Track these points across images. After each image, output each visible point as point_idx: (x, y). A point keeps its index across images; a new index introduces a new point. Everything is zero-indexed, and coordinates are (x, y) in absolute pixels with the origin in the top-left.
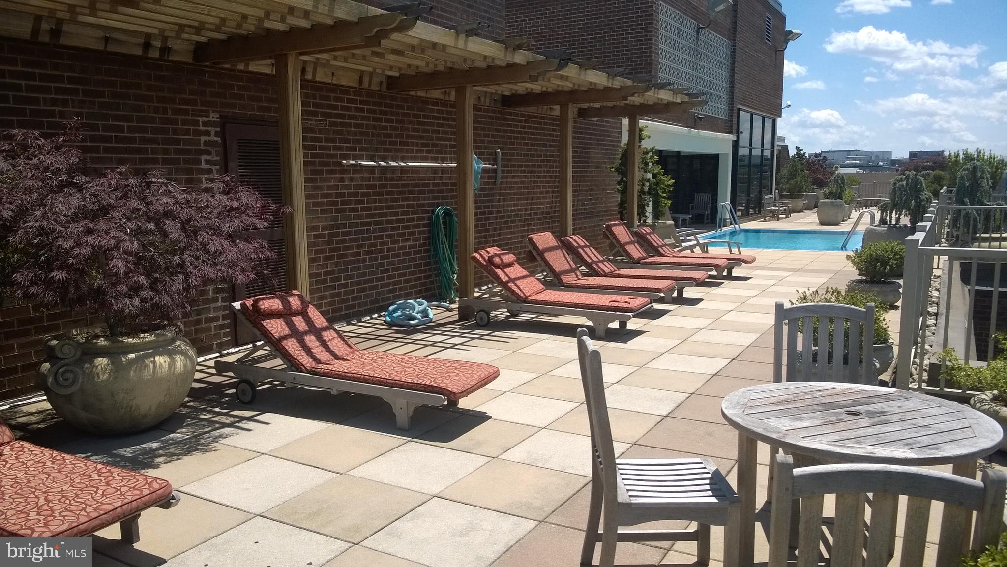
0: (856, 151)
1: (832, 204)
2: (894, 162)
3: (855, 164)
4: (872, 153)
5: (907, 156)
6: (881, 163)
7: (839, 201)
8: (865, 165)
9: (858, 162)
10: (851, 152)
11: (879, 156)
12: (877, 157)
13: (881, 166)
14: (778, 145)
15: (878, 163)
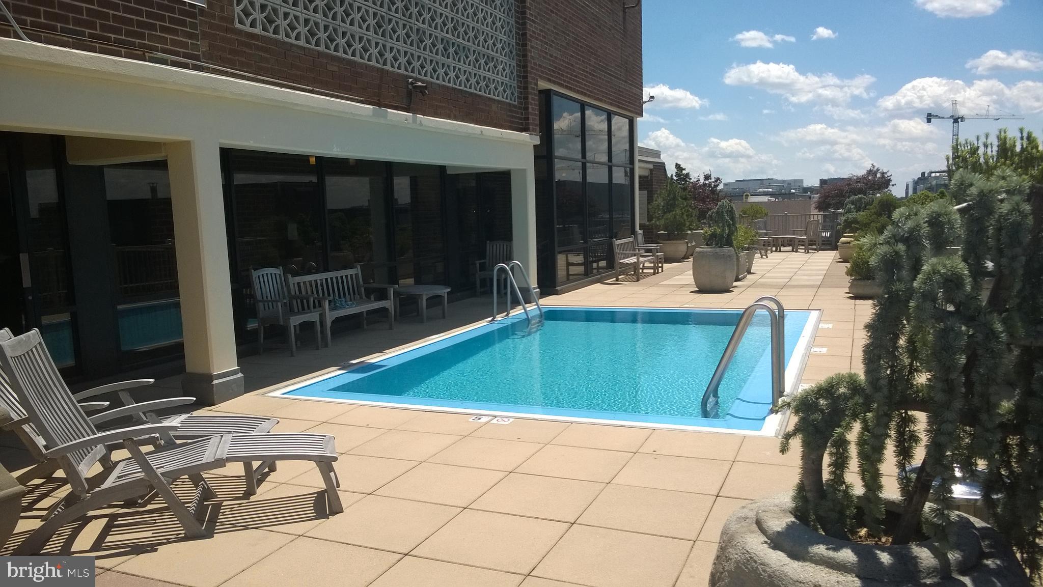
0: (769, 179)
1: (716, 256)
2: (806, 190)
3: (768, 192)
4: (784, 181)
5: (817, 184)
6: (793, 191)
7: (727, 250)
8: (777, 193)
9: (770, 190)
10: (765, 181)
11: (790, 183)
12: (789, 184)
13: (794, 193)
14: (640, 161)
15: (790, 191)
